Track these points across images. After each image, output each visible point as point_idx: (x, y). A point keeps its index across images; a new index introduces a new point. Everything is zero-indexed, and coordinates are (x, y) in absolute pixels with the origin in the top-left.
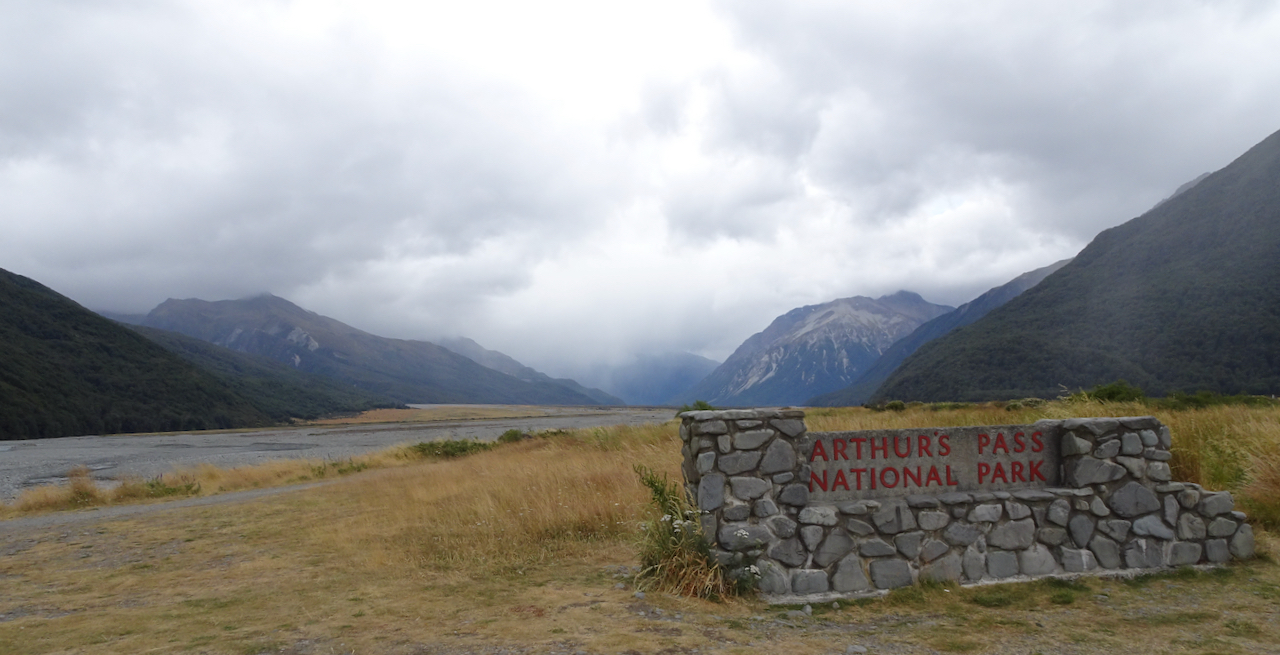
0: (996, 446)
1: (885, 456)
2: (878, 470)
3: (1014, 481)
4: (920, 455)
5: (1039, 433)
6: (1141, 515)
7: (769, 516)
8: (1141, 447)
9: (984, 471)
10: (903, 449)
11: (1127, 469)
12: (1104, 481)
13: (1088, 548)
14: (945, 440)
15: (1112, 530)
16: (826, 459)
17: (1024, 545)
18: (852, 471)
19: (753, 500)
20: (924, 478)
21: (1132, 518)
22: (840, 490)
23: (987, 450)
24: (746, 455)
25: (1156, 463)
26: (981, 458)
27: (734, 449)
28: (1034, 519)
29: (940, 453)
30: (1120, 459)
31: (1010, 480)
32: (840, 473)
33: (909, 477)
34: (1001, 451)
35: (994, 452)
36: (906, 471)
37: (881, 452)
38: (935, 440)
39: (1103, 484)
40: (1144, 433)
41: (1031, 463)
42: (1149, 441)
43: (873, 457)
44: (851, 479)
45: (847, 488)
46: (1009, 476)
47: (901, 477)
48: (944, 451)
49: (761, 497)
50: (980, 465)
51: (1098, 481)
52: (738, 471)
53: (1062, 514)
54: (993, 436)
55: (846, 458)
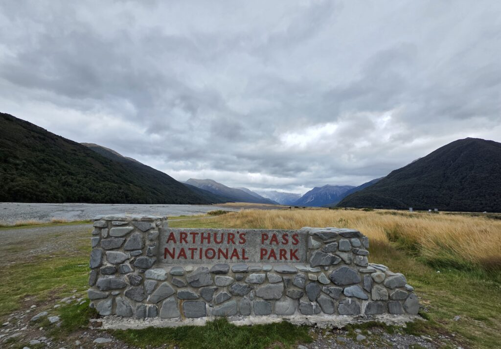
0: (272, 240)
1: (209, 242)
2: (204, 249)
3: (281, 259)
4: (228, 243)
5: (297, 235)
6: (349, 285)
7: (127, 273)
8: (351, 247)
9: (264, 253)
10: (219, 240)
11: (342, 258)
12: (327, 264)
13: (316, 301)
14: (243, 236)
15: (331, 292)
16: (175, 242)
17: (278, 297)
18: (189, 249)
19: (118, 264)
20: (230, 255)
21: (343, 286)
22: (182, 259)
23: (268, 242)
24: (116, 240)
25: (360, 256)
26: (264, 246)
27: (109, 236)
28: (284, 284)
29: (240, 243)
30: (338, 253)
31: (278, 258)
32: (183, 250)
33: (221, 254)
34: (274, 243)
35: (271, 244)
36: (220, 251)
37: (207, 240)
38: (237, 236)
39: (326, 266)
40: (353, 240)
41: (291, 250)
42: (354, 244)
43: (202, 242)
44: (188, 253)
45: (186, 258)
46: (278, 256)
47: (217, 254)
48: (242, 241)
49: (123, 262)
50: (262, 250)
51: (324, 264)
52: (111, 248)
53: (301, 282)
54: (270, 235)
55: (186, 242)
